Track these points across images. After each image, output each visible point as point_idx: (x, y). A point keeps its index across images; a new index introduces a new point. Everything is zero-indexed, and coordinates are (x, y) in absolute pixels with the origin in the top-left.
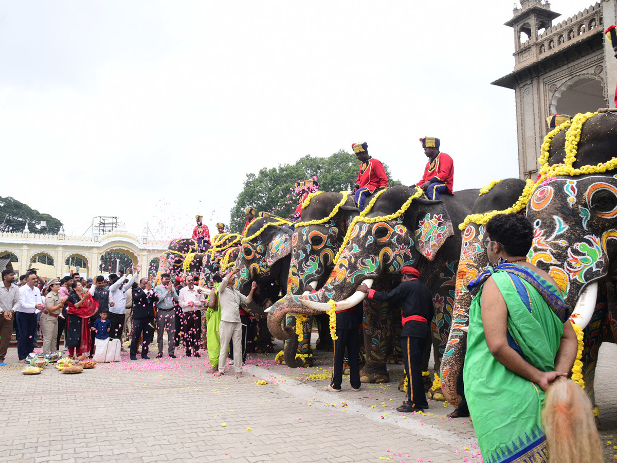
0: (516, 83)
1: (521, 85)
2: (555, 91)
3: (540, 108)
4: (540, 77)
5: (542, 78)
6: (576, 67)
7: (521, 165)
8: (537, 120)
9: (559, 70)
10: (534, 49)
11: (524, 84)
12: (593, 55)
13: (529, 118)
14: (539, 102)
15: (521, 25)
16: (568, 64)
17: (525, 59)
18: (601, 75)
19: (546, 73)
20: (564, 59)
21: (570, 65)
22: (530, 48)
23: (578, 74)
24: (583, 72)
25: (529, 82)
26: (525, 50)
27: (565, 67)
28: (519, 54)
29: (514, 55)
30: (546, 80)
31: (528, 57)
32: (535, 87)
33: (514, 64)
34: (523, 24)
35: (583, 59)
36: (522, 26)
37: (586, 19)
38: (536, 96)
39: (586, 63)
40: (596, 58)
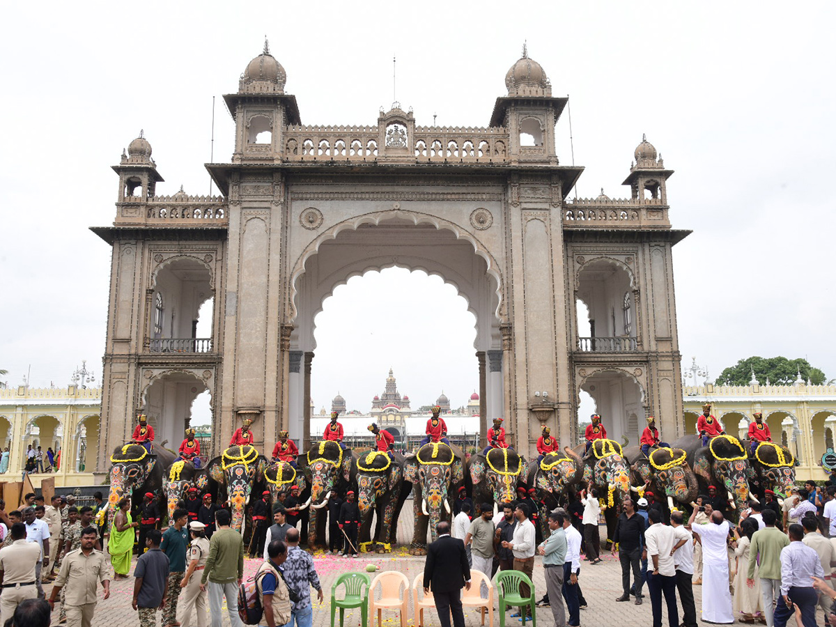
0: (115, 237)
1: (122, 242)
2: (161, 262)
3: (141, 274)
4: (146, 242)
5: (148, 243)
6: (187, 247)
7: (111, 329)
8: (137, 287)
9: (169, 243)
10: (143, 209)
11: (127, 242)
12: (206, 243)
13: (126, 281)
14: (142, 269)
15: (129, 176)
16: (179, 240)
17: (129, 215)
18: (210, 264)
19: (154, 240)
20: (177, 234)
21: (181, 243)
22: (139, 206)
23: (188, 255)
24: (192, 255)
25: (133, 242)
26: (132, 206)
27: (176, 243)
28: (123, 206)
29: (117, 205)
30: (152, 247)
31: (134, 214)
32: (139, 251)
33: (115, 215)
34: (132, 176)
35: (196, 242)
36: (131, 178)
37: (203, 205)
38: (139, 260)
39: (197, 247)
40: (208, 247)
